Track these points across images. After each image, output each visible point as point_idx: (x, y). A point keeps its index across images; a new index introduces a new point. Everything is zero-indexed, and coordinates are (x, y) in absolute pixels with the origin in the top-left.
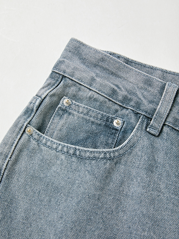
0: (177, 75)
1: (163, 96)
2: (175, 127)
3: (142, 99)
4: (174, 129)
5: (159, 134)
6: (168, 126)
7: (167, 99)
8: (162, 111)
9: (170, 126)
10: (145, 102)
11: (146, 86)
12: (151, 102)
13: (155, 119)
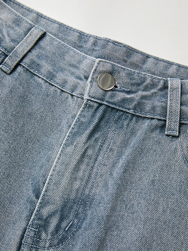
0: (51, 21)
1: (26, 37)
2: (31, 69)
3: (6, 36)
4: (29, 71)
5: (11, 72)
6: (23, 66)
7: (28, 41)
8: (20, 51)
9: (25, 67)
10: (7, 39)
11: (14, 25)
12: (13, 41)
13: (10, 57)
